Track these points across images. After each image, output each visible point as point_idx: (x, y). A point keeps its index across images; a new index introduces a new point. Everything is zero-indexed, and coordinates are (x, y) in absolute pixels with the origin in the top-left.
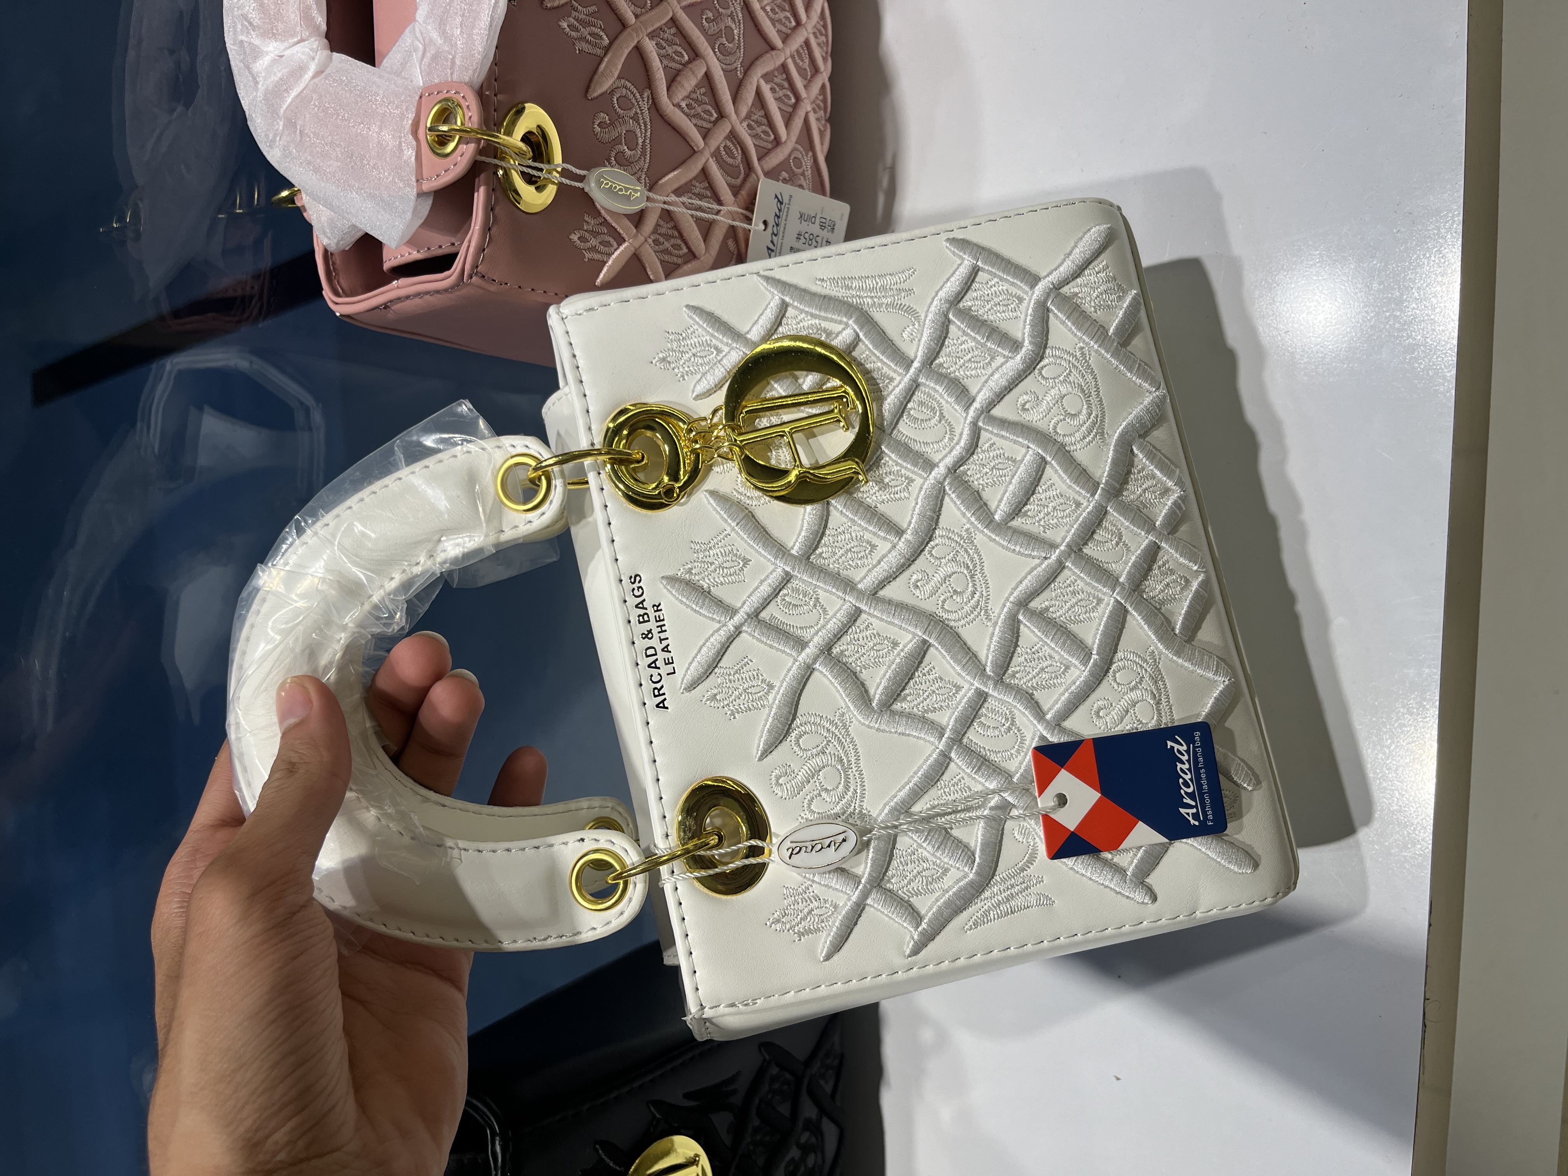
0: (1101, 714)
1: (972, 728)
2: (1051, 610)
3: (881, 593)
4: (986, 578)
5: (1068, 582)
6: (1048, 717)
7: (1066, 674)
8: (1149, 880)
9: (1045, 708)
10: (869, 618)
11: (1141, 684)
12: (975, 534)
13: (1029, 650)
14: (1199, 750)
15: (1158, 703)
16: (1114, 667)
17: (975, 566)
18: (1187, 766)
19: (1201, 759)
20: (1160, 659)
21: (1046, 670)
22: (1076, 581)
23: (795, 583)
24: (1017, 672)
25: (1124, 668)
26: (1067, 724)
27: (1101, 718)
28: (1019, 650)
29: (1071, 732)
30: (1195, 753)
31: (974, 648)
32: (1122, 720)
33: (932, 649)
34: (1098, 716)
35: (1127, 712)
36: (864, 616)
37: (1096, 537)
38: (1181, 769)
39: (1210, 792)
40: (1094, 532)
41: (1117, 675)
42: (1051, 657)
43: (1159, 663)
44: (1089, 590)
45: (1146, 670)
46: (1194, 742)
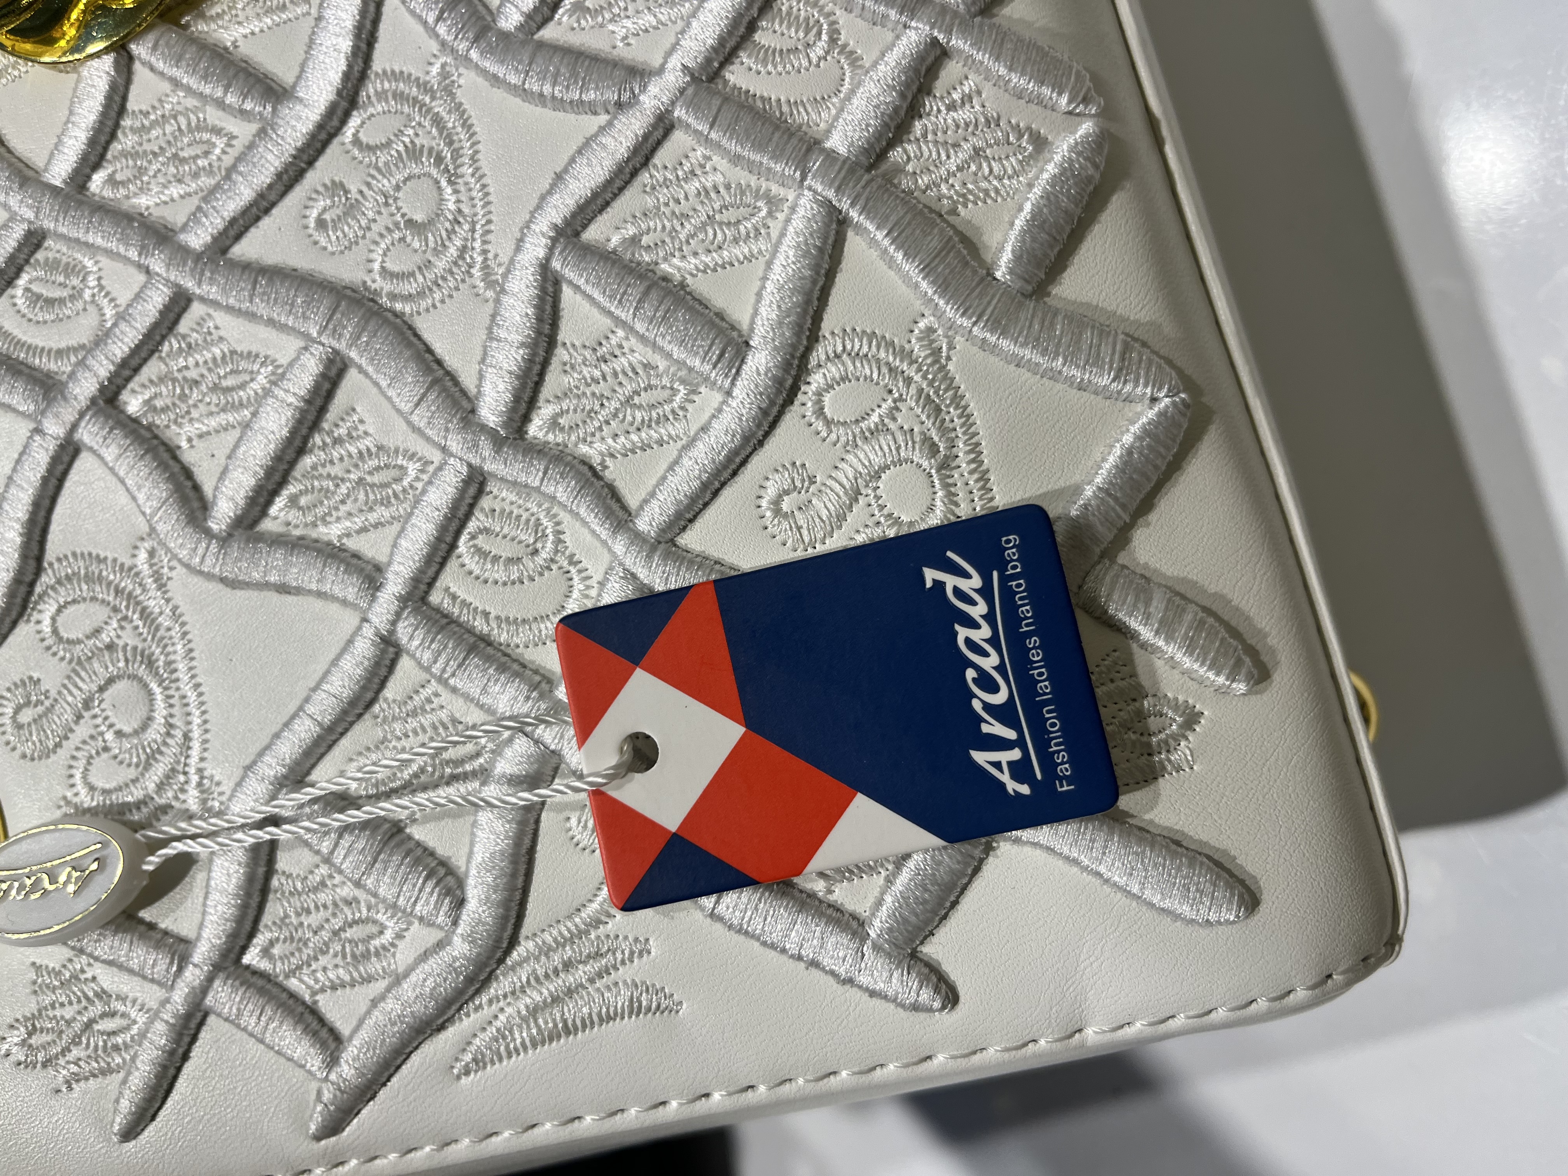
0: (785, 506)
1: (452, 565)
2: (645, 241)
3: (239, 251)
4: (484, 181)
5: (687, 167)
6: (643, 524)
7: (689, 407)
8: (931, 949)
9: (632, 501)
10: (211, 311)
11: (894, 419)
12: (460, 75)
13: (588, 353)
14: (1020, 586)
15: (946, 465)
16: (817, 380)
17: (457, 154)
18: (985, 631)
19: (1026, 610)
20: (951, 347)
21: (637, 400)
22: (709, 158)
23: (52, 248)
24: (562, 413)
25: (844, 379)
26: (691, 539)
27: (786, 516)
28: (561, 354)
29: (701, 561)
30: (1008, 594)
31: (452, 361)
32: (841, 518)
33: (352, 374)
34: (777, 511)
35: (857, 493)
36: (197, 309)
37: (759, 37)
38: (968, 642)
39: (1059, 699)
40: (752, 27)
41: (827, 399)
42: (647, 366)
43: (949, 358)
44: (742, 176)
45: (908, 381)
46: (1002, 564)
